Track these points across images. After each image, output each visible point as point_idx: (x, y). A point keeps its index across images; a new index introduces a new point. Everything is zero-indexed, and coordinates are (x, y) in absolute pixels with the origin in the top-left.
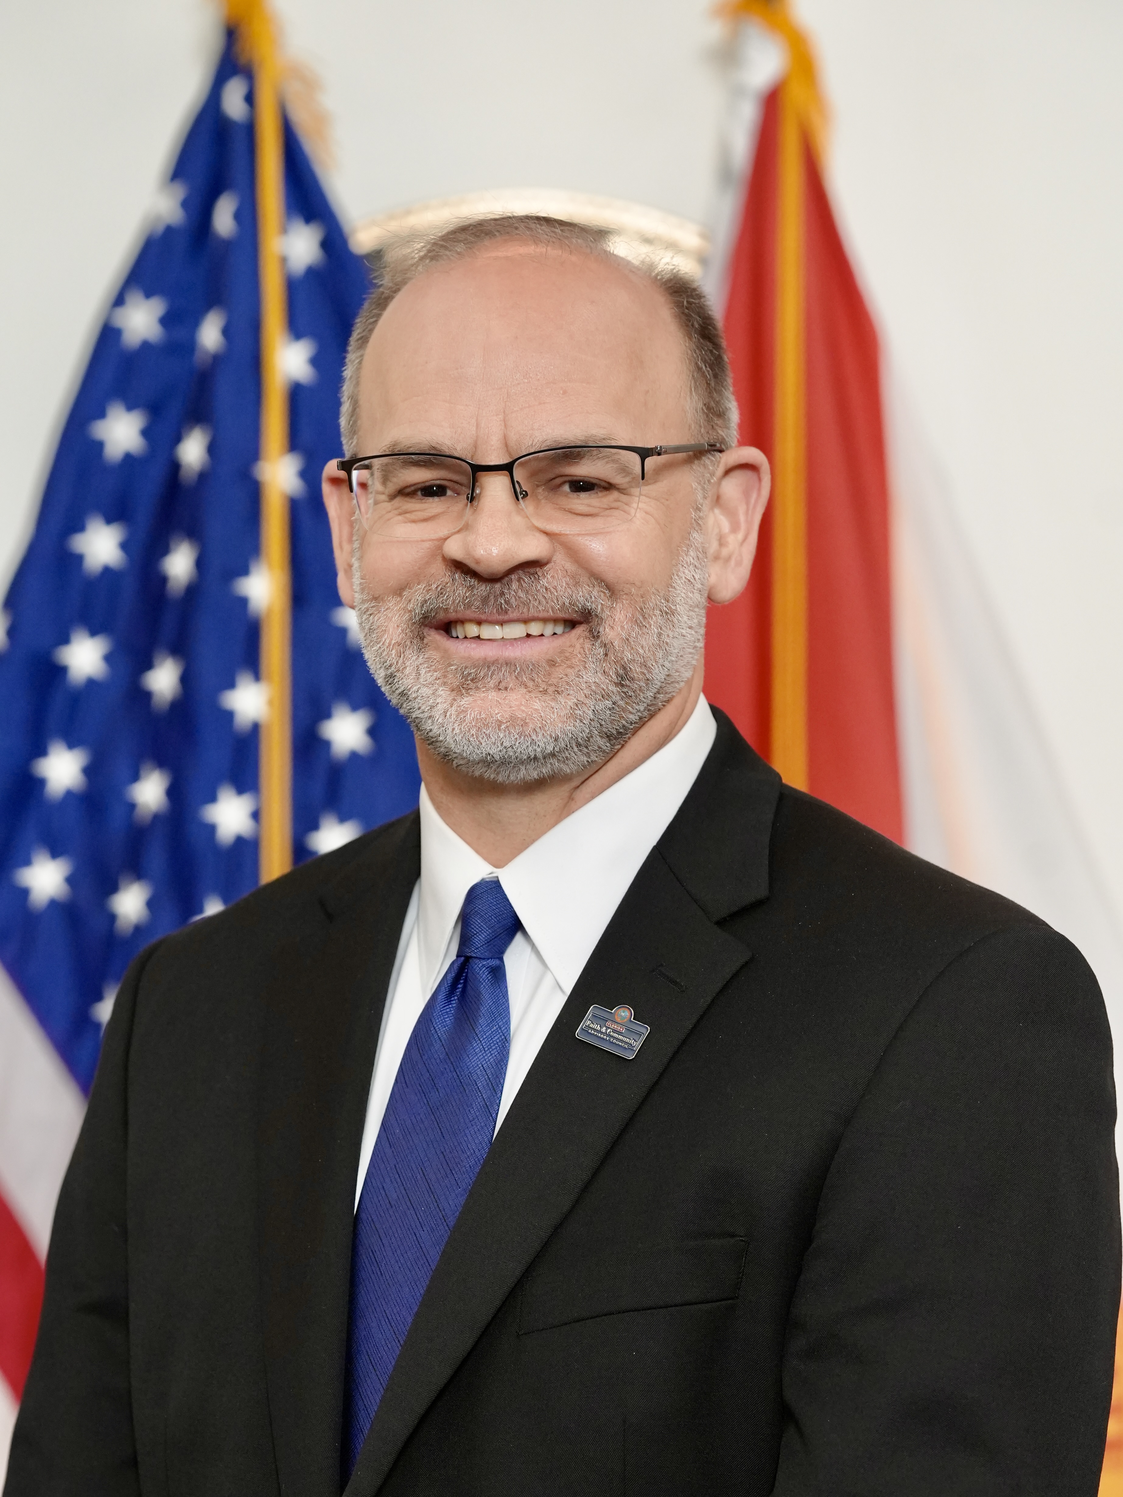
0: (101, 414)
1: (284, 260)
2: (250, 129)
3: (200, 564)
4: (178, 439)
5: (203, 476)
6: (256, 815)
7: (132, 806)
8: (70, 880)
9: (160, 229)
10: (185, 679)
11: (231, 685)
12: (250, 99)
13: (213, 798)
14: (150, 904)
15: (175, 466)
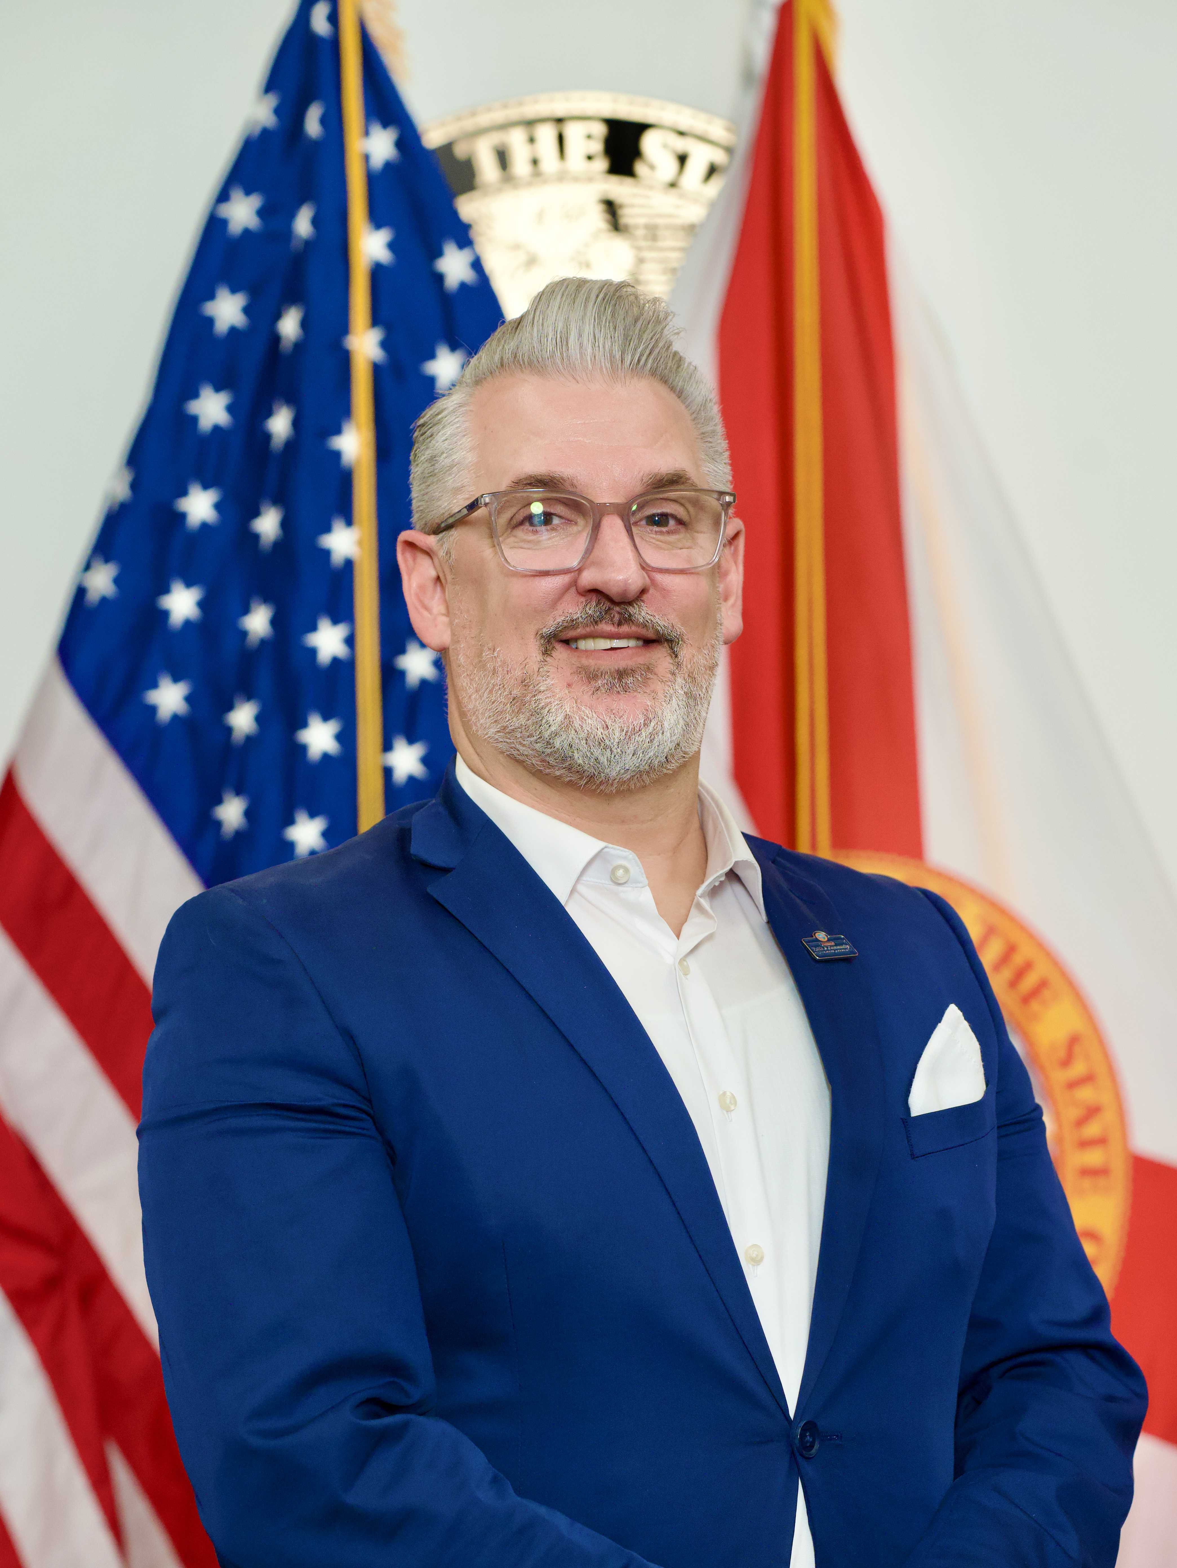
0: (211, 296)
1: (367, 158)
2: (335, 43)
3: (296, 423)
4: (278, 316)
5: (298, 346)
6: (350, 641)
7: (244, 634)
8: (188, 699)
9: (257, 131)
10: (285, 524)
11: (328, 529)
12: (334, 18)
13: (314, 628)
14: (259, 719)
15: (276, 338)
